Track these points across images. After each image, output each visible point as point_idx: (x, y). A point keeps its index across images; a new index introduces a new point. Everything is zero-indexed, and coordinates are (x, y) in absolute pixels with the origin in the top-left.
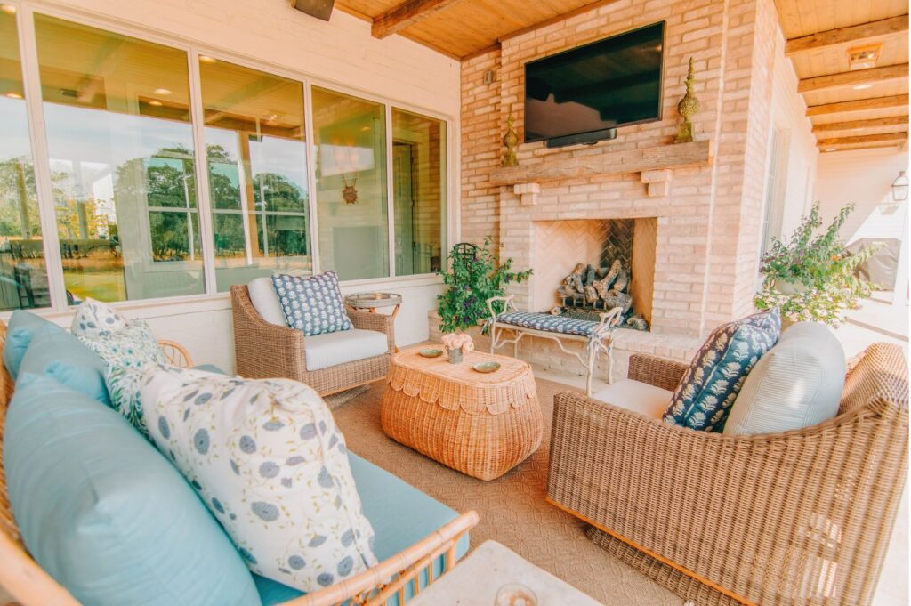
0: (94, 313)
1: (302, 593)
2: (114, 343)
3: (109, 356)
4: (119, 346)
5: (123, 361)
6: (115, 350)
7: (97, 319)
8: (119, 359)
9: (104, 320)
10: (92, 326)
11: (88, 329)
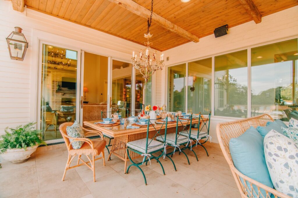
0: (293, 123)
1: (275, 189)
2: (292, 131)
3: (289, 134)
4: (294, 132)
5: (294, 137)
6: (292, 133)
7: (293, 124)
8: (292, 136)
9: (296, 125)
10: (292, 126)
11: (291, 127)
